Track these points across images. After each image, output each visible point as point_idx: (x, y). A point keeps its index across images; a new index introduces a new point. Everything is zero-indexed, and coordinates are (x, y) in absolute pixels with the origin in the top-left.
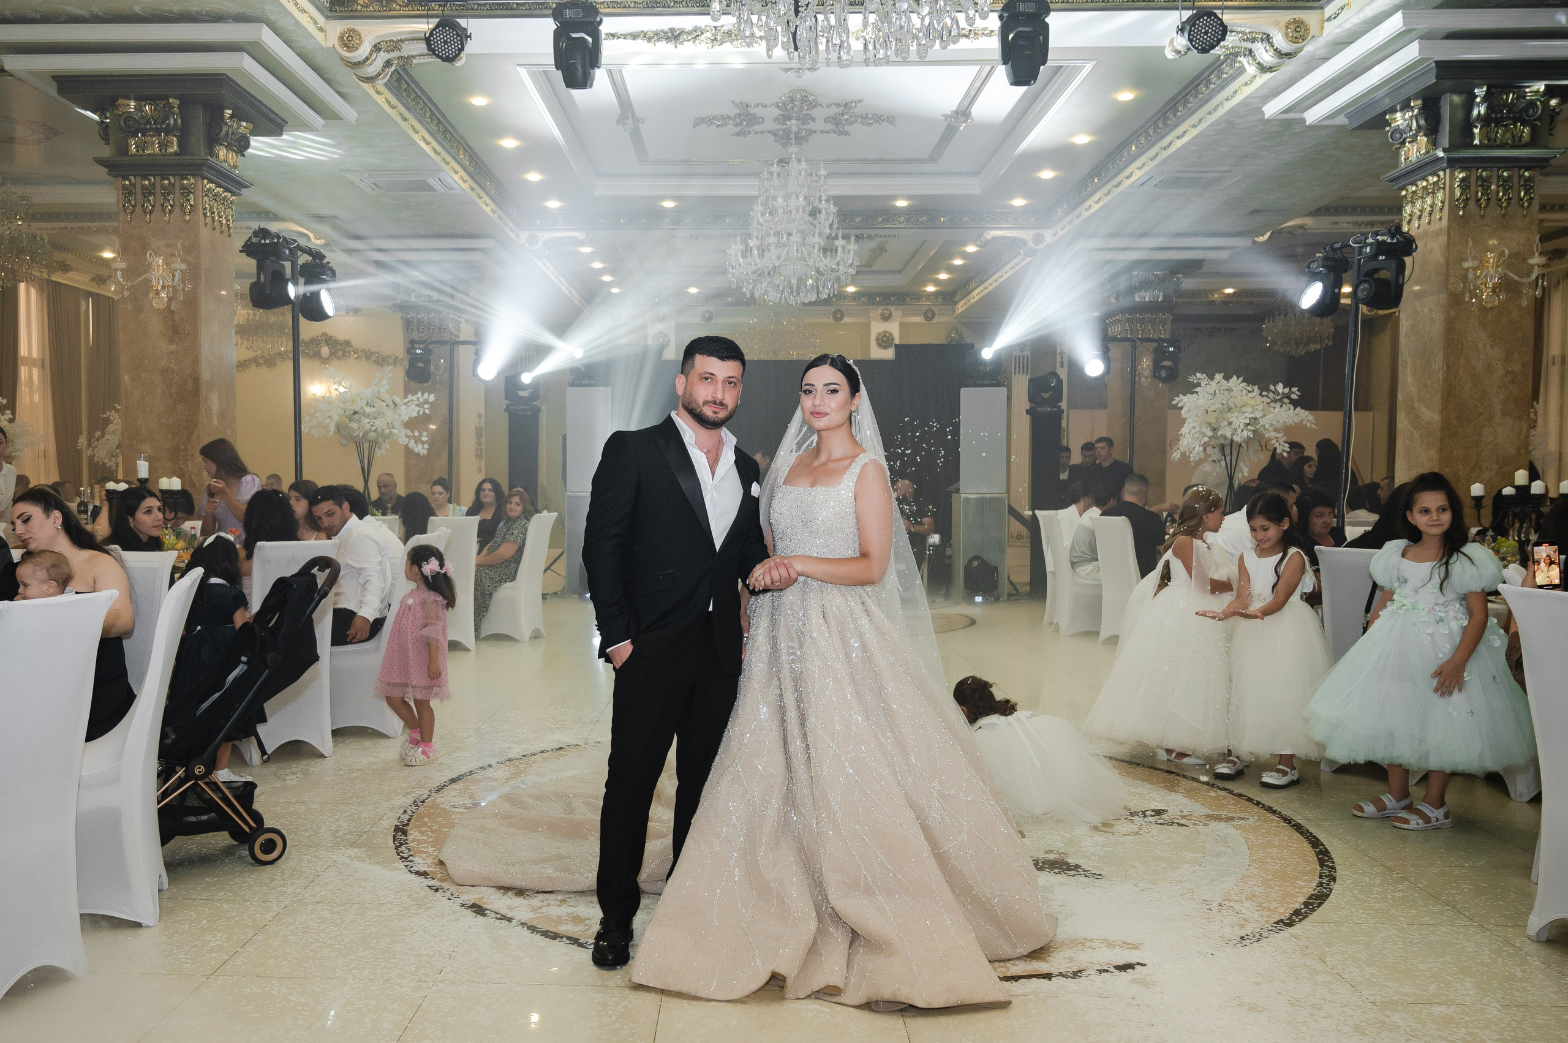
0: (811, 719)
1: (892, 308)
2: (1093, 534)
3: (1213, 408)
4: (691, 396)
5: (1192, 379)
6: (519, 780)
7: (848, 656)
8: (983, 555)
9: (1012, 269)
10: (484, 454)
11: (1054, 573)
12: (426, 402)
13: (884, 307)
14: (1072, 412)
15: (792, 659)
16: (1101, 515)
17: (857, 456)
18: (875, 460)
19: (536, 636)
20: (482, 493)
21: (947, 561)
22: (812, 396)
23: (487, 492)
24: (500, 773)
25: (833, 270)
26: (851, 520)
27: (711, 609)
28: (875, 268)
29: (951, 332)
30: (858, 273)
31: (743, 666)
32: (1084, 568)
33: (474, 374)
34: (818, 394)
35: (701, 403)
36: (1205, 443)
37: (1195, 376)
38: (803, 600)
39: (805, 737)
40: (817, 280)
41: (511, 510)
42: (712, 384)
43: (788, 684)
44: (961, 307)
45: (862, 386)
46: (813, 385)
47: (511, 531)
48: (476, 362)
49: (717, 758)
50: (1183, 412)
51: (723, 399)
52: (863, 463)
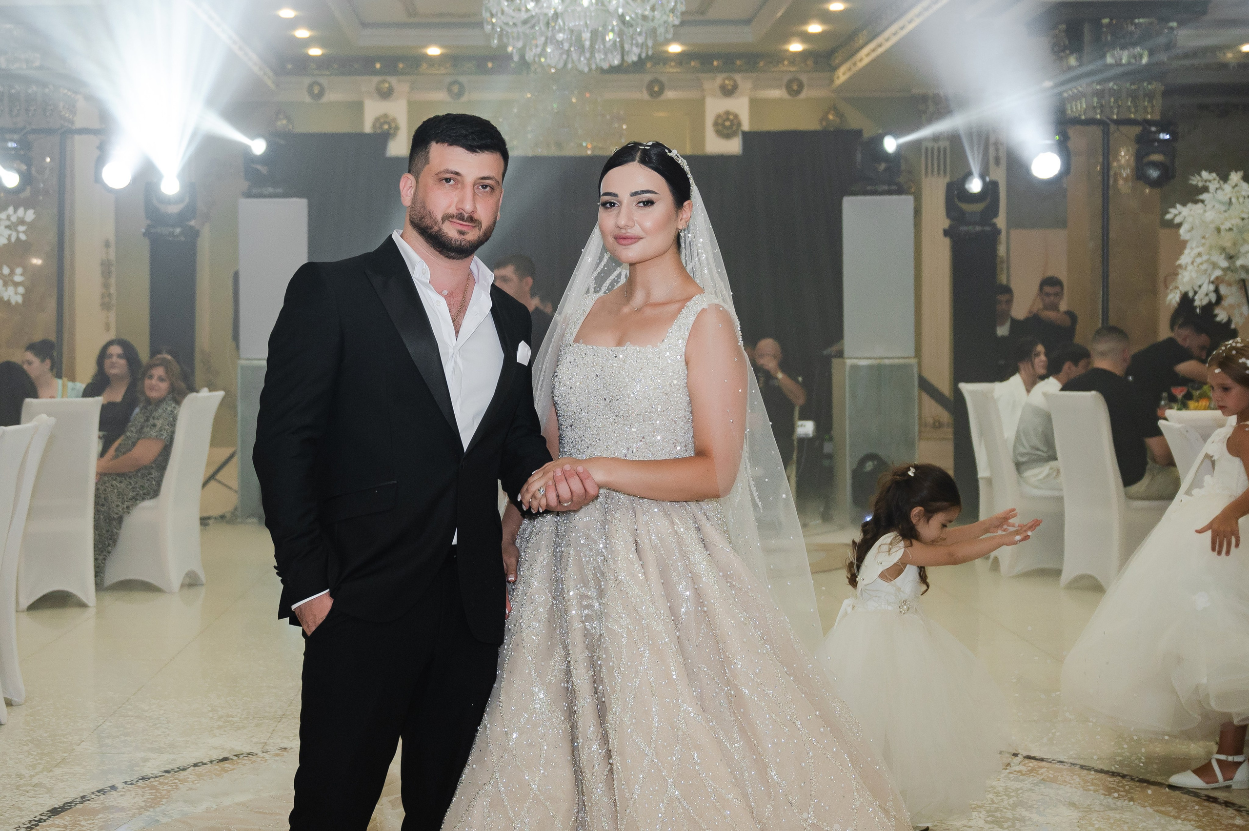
0: (615, 708)
1: (738, 77)
2: (1048, 418)
3: (1228, 225)
4: (424, 207)
5: (1195, 181)
6: (158, 809)
7: (673, 611)
8: (882, 453)
9: (918, 15)
10: (114, 302)
11: (989, 481)
12: (22, 222)
13: (725, 75)
14: (1014, 233)
15: (586, 615)
16: (1062, 390)
17: (689, 299)
18: (718, 306)
19: (191, 582)
20: (107, 362)
21: (826, 463)
22: (614, 211)
23: (115, 359)
24: (127, 799)
25: (645, 18)
26: (681, 399)
27: (455, 542)
28: (712, 14)
29: (827, 113)
30: (683, 23)
31: (509, 625)
32: (1036, 471)
33: (98, 179)
34: (624, 209)
35: (439, 218)
36: (1217, 278)
37: (1200, 175)
38: (604, 523)
39: (605, 738)
40: (621, 34)
41: (152, 388)
42: (457, 188)
43: (579, 654)
44: (842, 75)
45: (695, 190)
46: (615, 195)
47: (151, 421)
48: (100, 161)
49: (467, 770)
50: (1182, 231)
51: (474, 211)
52: (699, 309)
